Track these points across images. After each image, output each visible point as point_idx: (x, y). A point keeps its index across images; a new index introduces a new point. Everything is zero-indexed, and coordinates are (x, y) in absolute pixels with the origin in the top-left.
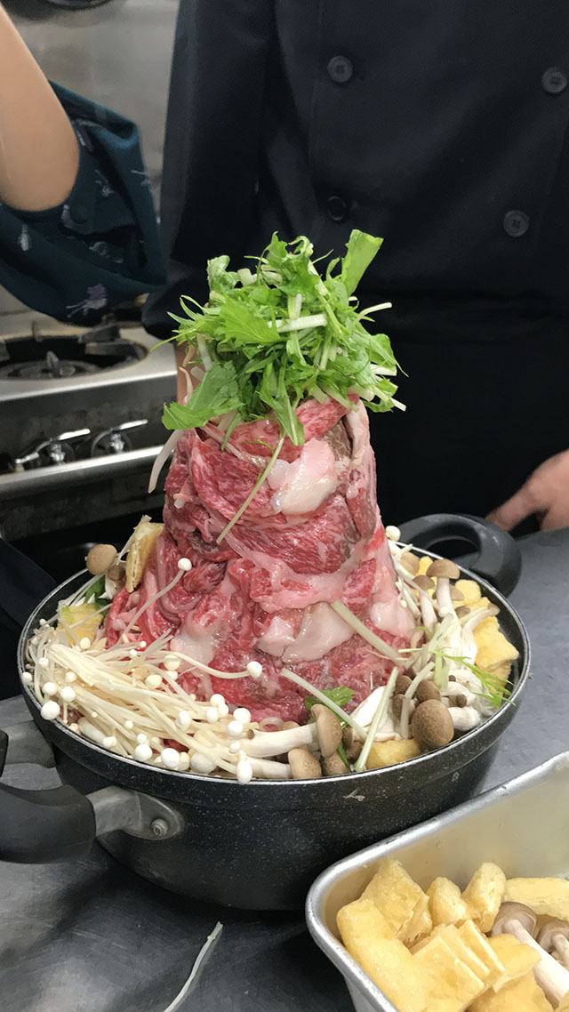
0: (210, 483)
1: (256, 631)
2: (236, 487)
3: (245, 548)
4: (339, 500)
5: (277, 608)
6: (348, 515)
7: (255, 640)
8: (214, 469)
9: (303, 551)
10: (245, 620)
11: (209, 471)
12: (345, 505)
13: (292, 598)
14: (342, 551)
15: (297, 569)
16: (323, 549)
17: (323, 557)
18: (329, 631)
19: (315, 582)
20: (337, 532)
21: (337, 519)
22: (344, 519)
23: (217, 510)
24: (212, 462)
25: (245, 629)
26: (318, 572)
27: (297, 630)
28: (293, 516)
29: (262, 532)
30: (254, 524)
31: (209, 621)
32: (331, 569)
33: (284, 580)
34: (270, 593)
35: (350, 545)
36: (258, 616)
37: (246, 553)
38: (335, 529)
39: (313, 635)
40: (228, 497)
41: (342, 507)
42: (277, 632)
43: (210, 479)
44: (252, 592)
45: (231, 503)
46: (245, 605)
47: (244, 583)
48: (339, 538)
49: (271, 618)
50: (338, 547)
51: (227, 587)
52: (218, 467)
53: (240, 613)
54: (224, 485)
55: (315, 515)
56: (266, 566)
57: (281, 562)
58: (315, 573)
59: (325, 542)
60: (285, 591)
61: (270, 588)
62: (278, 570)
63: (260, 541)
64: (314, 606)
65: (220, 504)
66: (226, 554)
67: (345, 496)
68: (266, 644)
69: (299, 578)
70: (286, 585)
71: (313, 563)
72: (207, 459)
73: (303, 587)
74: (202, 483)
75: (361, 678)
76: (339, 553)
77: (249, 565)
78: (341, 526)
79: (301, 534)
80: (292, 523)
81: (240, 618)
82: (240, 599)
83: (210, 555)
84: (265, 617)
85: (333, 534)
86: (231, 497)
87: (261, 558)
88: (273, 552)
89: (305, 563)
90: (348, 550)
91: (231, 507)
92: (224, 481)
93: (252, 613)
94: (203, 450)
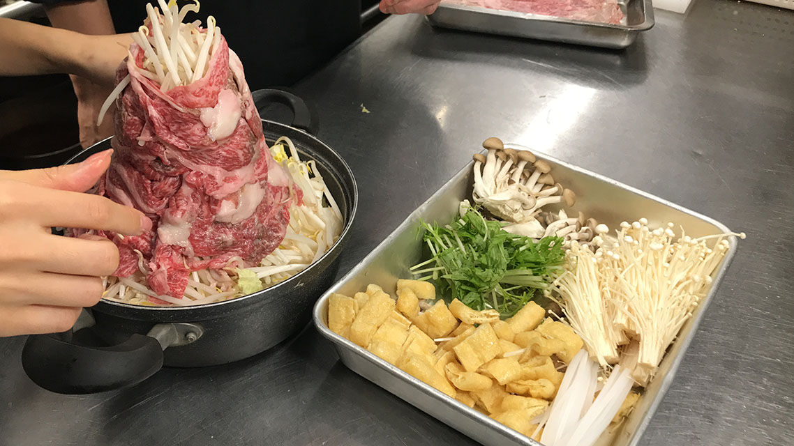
0: (164, 127)
1: (213, 212)
2: (182, 128)
3: (193, 164)
4: (242, 121)
5: (224, 196)
6: (249, 129)
7: (214, 217)
8: (164, 118)
9: (230, 158)
10: (204, 207)
11: (161, 119)
12: (246, 124)
13: (230, 187)
14: (251, 151)
15: (228, 169)
16: (240, 153)
17: (242, 158)
18: (253, 199)
19: (238, 173)
20: (247, 141)
21: (244, 133)
22: (247, 132)
23: (172, 144)
24: (163, 114)
25: (206, 213)
26: (240, 167)
27: (237, 204)
28: (221, 140)
29: (203, 153)
30: (198, 149)
31: (183, 214)
32: (246, 164)
33: (223, 178)
34: (218, 188)
35: (254, 146)
36: (212, 203)
37: (193, 166)
38: (245, 139)
39: (247, 204)
40: (177, 135)
41: (245, 126)
42: (226, 210)
43: (164, 125)
44: (208, 190)
45: (180, 138)
46: (203, 198)
47: (199, 186)
48: (248, 144)
49: (221, 202)
50: (248, 150)
51: (186, 190)
52: (167, 118)
53: (200, 203)
54: (173, 128)
55: (232, 136)
56: (211, 173)
57: (218, 168)
58: (237, 168)
59: (242, 149)
60: (226, 184)
61: (219, 185)
62: (218, 173)
63: (202, 158)
64: (242, 188)
65: (174, 140)
66: (182, 170)
67: (245, 118)
68: (221, 217)
69: (230, 174)
70: (225, 181)
71: (236, 163)
72: (159, 112)
73: (234, 179)
74: (161, 128)
75: (274, 218)
76: (249, 153)
77: (198, 174)
78: (247, 137)
79: (227, 148)
80: (220, 144)
81: (200, 207)
82: (198, 196)
83: (171, 173)
84: (217, 202)
85: (244, 143)
86: (180, 134)
87: (205, 169)
88: (212, 163)
89: (231, 164)
90: (253, 149)
91: (181, 141)
92: (173, 126)
93: (209, 202)
94: (155, 106)
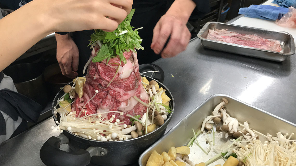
0: (103, 73)
1: (118, 106)
2: (110, 74)
3: (113, 87)
4: (133, 73)
5: (123, 100)
6: (135, 76)
7: (118, 108)
8: (104, 70)
9: (127, 86)
10: (115, 104)
11: (103, 70)
12: (134, 74)
13: (125, 97)
14: (135, 85)
15: (126, 91)
16: (131, 85)
17: (131, 87)
18: (133, 103)
19: (129, 92)
20: (134, 81)
21: (133, 78)
22: (135, 77)
23: (106, 80)
24: (104, 69)
25: (115, 106)
26: (130, 90)
27: (127, 104)
28: (124, 79)
29: (117, 83)
30: (115, 82)
31: (107, 105)
32: (133, 89)
33: (123, 94)
34: (121, 97)
35: (136, 83)
36: (118, 102)
37: (113, 88)
38: (133, 80)
39: (130, 105)
40: (108, 76)
41: (134, 75)
42: (123, 105)
43: (103, 72)
44: (117, 97)
45: (109, 78)
46: (115, 100)
47: (114, 96)
48: (134, 82)
49: (121, 103)
50: (134, 84)
51: (109, 97)
52: (105, 70)
53: (113, 102)
54: (107, 74)
55: (129, 78)
56: (119, 91)
57: (122, 90)
58: (129, 91)
59: (131, 84)
60: (124, 96)
61: (121, 96)
62: (122, 92)
63: (117, 85)
64: (130, 98)
65: (107, 78)
66: (108, 89)
67: (134, 72)
68: (120, 108)
69: (126, 92)
70: (124, 95)
71: (129, 89)
72: (102, 68)
73: (127, 94)
74: (102, 74)
76: (134, 85)
77: (114, 91)
78: (134, 79)
79: (126, 83)
80: (124, 80)
81: (113, 103)
82: (113, 99)
83: (104, 90)
84: (120, 103)
85: (133, 81)
86: (109, 76)
87: (117, 89)
88: (120, 88)
89: (127, 89)
90: (136, 84)
91: (109, 79)
92: (107, 73)
93: (117, 102)
94: (101, 66)
